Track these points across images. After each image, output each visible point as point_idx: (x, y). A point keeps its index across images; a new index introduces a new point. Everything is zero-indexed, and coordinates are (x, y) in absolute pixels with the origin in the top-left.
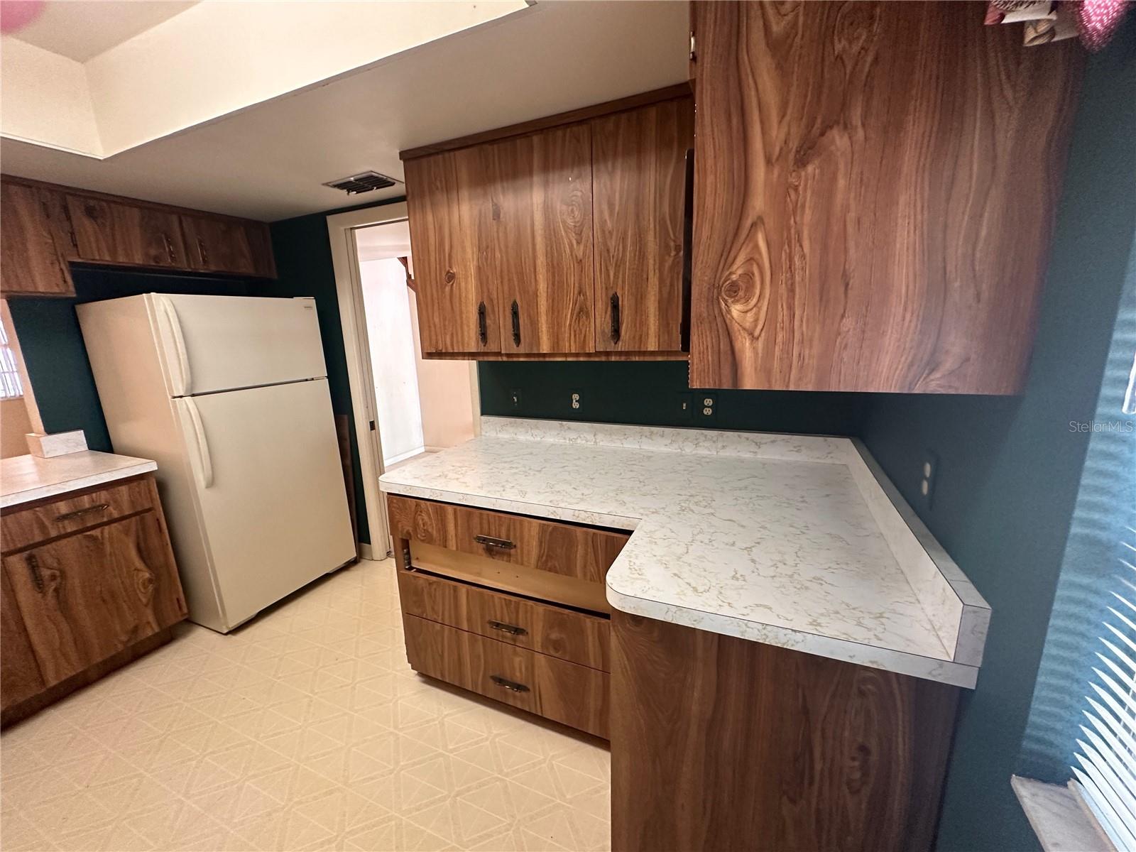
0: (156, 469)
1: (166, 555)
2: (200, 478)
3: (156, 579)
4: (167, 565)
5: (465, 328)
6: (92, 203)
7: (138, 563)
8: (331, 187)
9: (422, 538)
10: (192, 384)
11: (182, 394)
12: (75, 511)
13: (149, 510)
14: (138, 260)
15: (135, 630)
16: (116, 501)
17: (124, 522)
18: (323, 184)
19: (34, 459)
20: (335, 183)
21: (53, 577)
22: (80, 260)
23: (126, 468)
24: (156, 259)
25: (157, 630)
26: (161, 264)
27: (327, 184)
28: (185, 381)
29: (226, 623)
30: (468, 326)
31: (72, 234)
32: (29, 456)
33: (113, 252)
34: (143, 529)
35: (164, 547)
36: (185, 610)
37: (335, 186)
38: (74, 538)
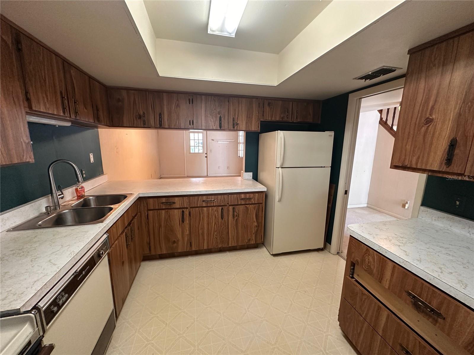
0: (266, 190)
1: (262, 219)
2: (277, 198)
3: (258, 226)
4: (262, 223)
5: (432, 154)
6: (270, 101)
7: (255, 220)
8: (358, 79)
9: (366, 269)
10: (283, 164)
11: (279, 167)
12: (245, 198)
13: (261, 203)
14: (278, 119)
15: (250, 240)
16: (254, 198)
17: (255, 205)
18: (353, 79)
19: (241, 179)
20: (359, 77)
21: (236, 216)
22: (263, 120)
23: (260, 188)
24: (283, 118)
25: (254, 243)
26: (284, 120)
27: (355, 79)
28: (281, 163)
29: (272, 251)
30: (435, 153)
31: (263, 112)
32: (240, 177)
33: (272, 117)
34: (259, 209)
35: (262, 217)
36: (263, 240)
37: (359, 79)
38: (243, 206)
